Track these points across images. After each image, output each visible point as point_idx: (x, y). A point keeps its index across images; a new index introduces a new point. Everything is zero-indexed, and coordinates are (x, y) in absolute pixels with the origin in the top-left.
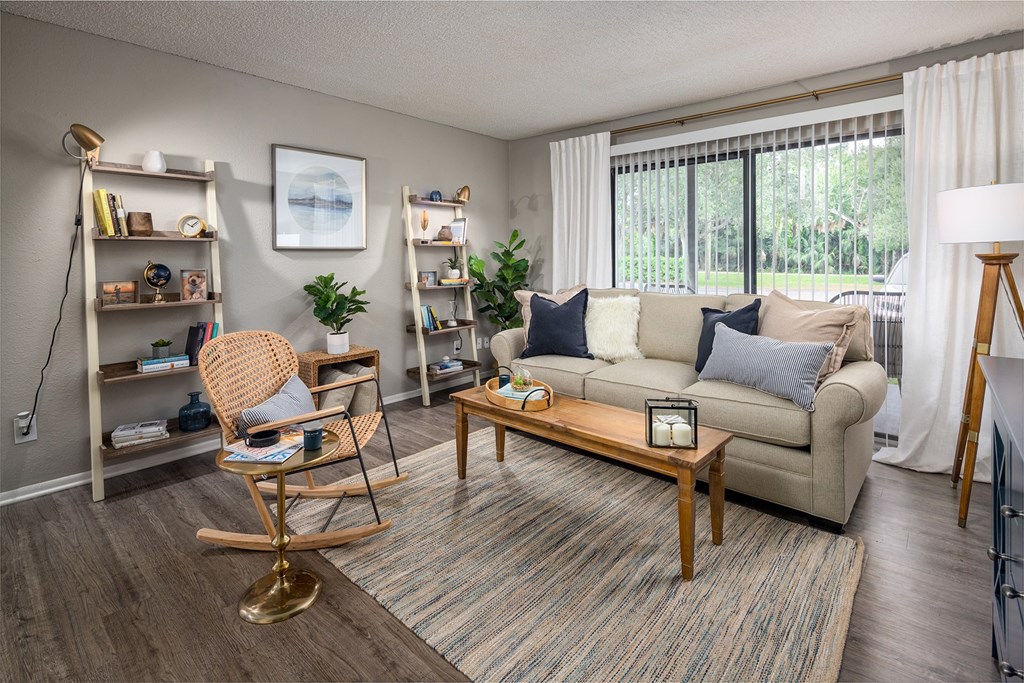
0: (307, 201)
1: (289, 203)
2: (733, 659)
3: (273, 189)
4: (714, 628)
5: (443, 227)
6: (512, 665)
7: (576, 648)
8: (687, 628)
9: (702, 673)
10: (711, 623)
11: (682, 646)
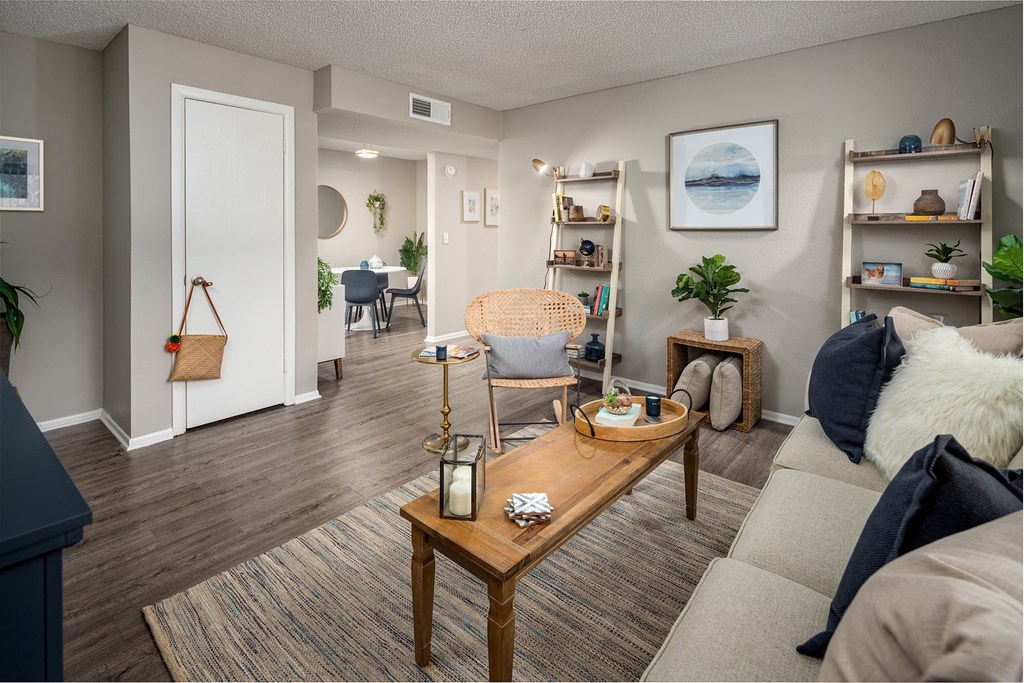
0: (704, 181)
1: (686, 186)
2: (295, 663)
3: (668, 175)
4: (338, 662)
5: (924, 192)
6: (354, 527)
7: (356, 558)
8: (346, 636)
9: (294, 633)
10: (345, 661)
11: (327, 627)
